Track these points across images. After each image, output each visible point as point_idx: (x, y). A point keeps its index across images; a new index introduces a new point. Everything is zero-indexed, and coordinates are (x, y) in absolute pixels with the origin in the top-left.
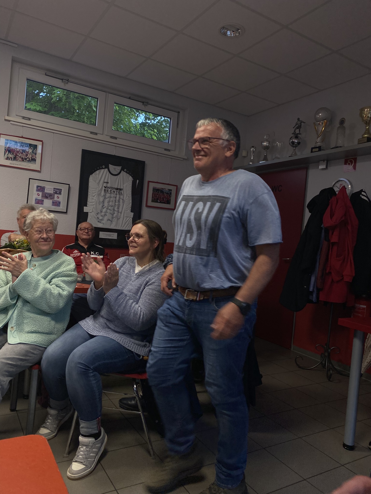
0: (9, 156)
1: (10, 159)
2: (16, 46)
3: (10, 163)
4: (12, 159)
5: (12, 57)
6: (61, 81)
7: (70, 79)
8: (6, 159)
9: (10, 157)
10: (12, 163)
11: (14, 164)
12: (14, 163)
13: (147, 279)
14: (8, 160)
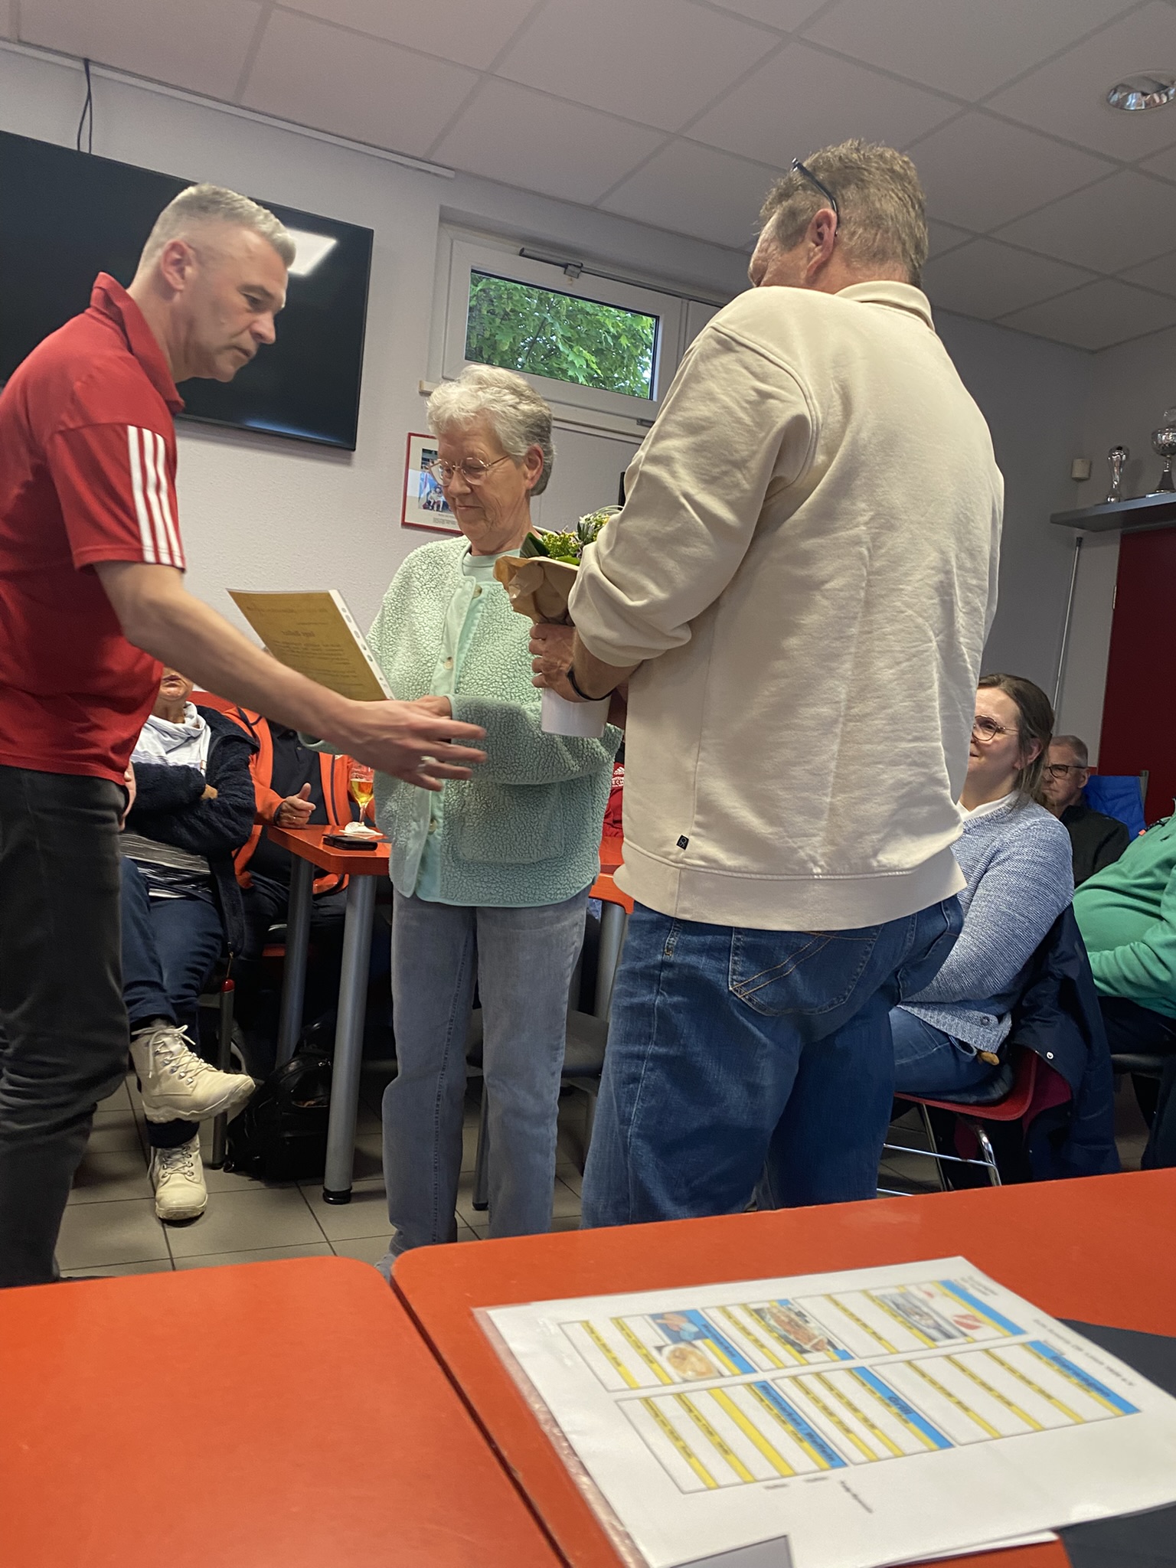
0: (431, 498)
1: (435, 508)
2: (450, 174)
3: (435, 520)
4: (438, 506)
5: (442, 207)
6: (562, 269)
7: (587, 265)
8: (425, 507)
9: (434, 503)
10: (440, 517)
11: (443, 522)
12: (444, 518)
13: (997, 844)
14: (428, 508)
